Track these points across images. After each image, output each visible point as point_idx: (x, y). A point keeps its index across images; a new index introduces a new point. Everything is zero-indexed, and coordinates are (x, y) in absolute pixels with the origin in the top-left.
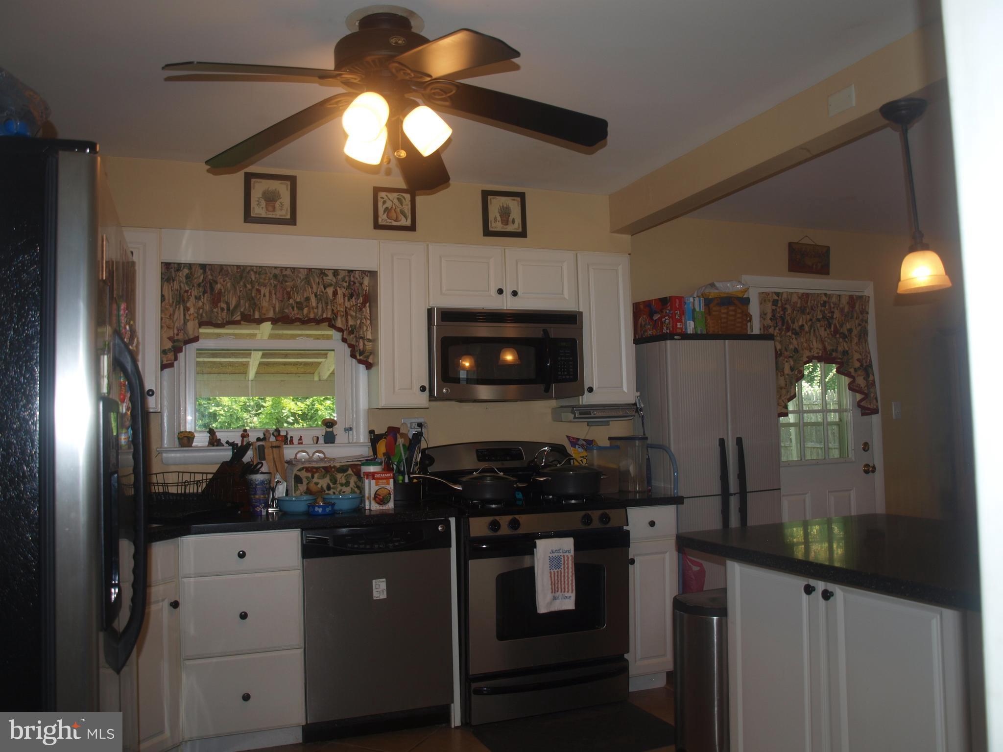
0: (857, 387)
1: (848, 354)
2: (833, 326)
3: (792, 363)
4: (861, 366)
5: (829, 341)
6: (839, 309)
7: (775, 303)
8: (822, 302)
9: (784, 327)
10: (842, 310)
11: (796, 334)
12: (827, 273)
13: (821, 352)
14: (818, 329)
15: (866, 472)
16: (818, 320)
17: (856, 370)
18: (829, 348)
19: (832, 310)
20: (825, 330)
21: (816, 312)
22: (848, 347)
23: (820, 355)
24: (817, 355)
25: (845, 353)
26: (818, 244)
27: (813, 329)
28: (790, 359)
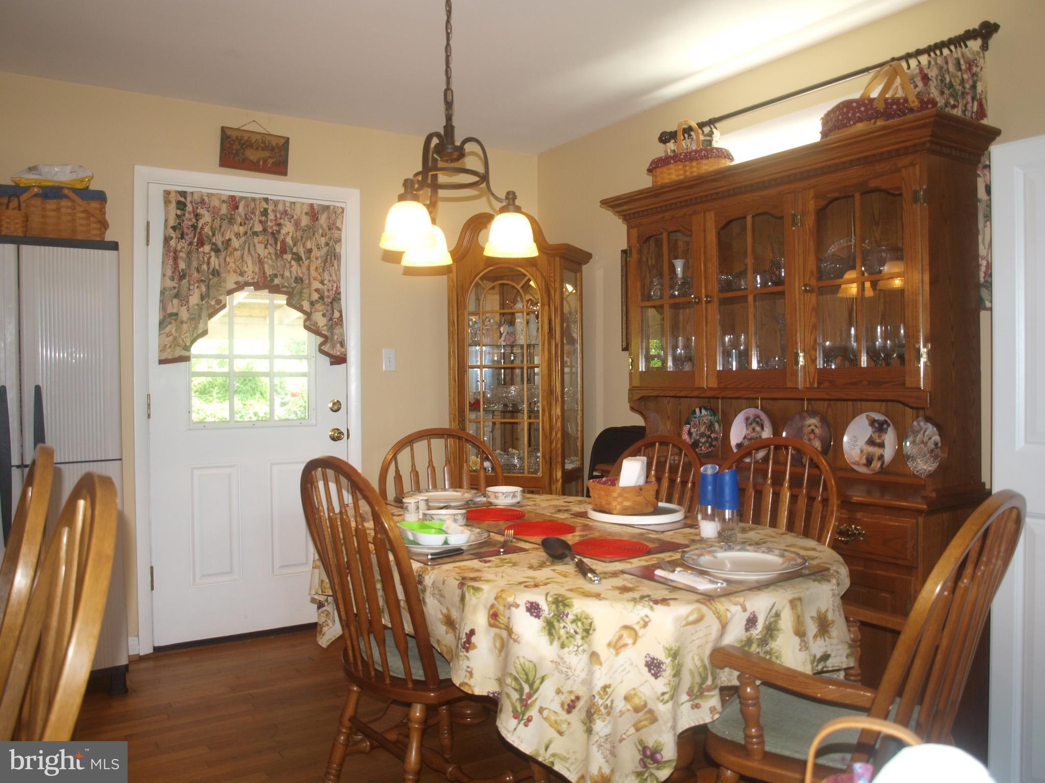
0: (314, 326)
1: (302, 281)
2: (279, 244)
3: (204, 289)
4: (320, 298)
5: (270, 261)
6: (292, 220)
7: (181, 205)
8: (262, 210)
9: (196, 240)
10: (297, 224)
11: (217, 251)
12: (285, 173)
13: (257, 277)
14: (255, 246)
15: (334, 439)
16: (255, 234)
17: (312, 304)
18: (269, 272)
19: (279, 221)
20: (266, 247)
21: (252, 222)
22: (302, 272)
23: (255, 280)
24: (252, 281)
25: (299, 280)
26: (272, 133)
27: (247, 245)
28: (201, 284)
